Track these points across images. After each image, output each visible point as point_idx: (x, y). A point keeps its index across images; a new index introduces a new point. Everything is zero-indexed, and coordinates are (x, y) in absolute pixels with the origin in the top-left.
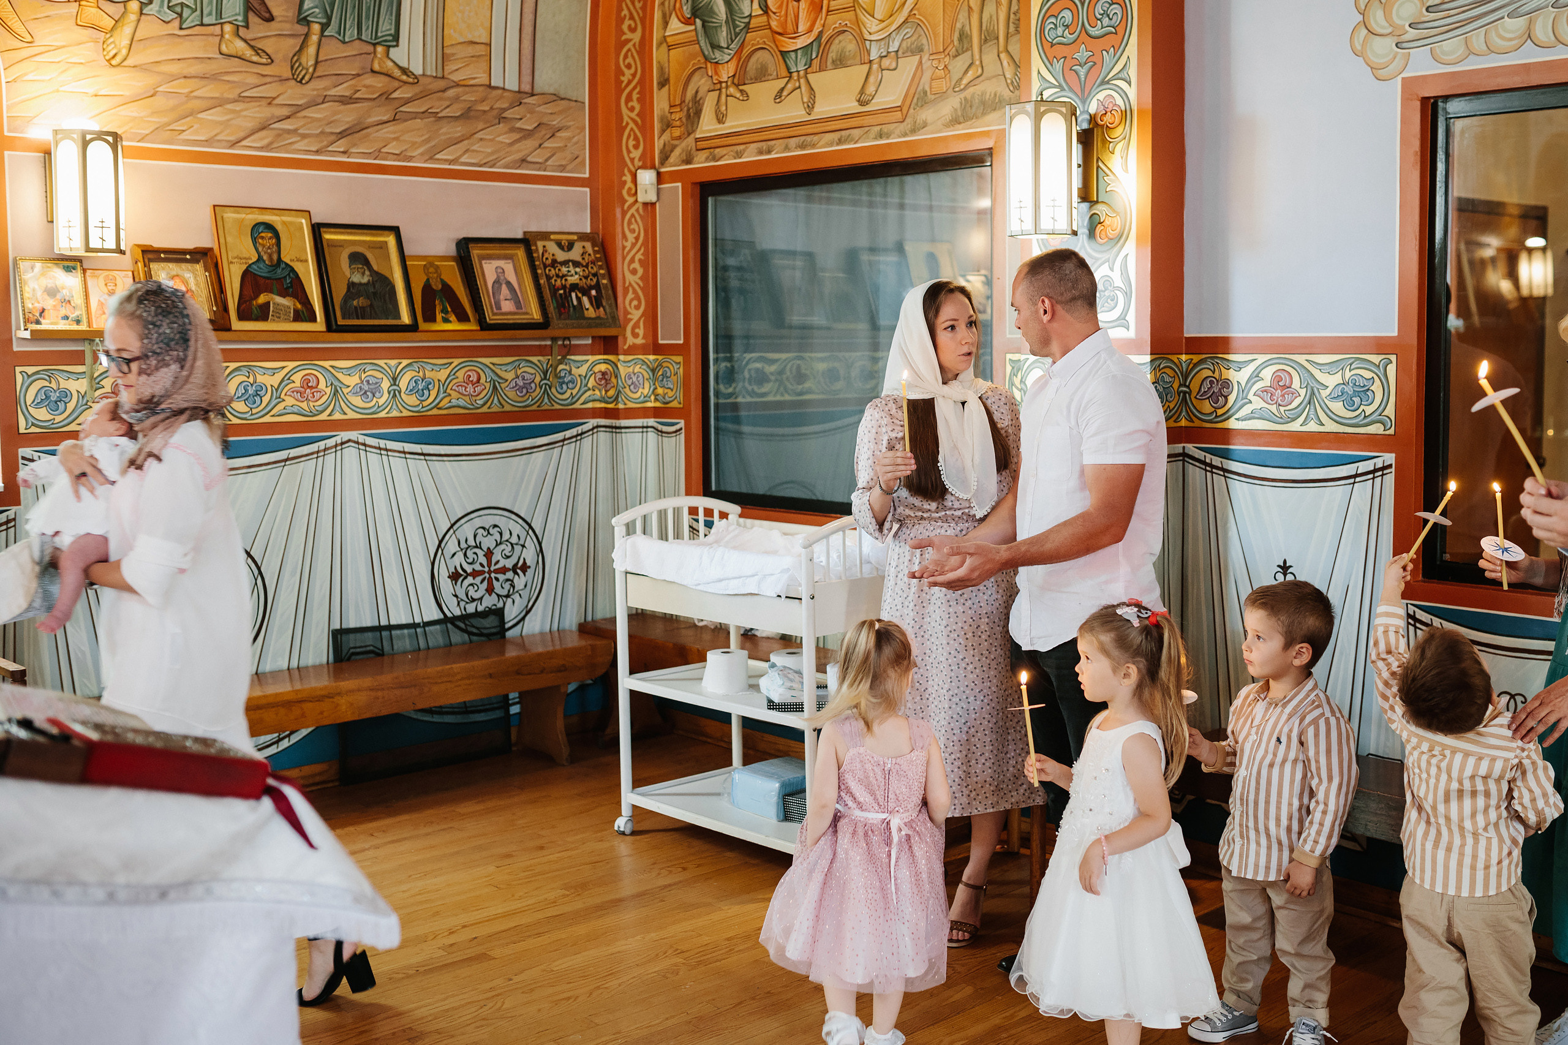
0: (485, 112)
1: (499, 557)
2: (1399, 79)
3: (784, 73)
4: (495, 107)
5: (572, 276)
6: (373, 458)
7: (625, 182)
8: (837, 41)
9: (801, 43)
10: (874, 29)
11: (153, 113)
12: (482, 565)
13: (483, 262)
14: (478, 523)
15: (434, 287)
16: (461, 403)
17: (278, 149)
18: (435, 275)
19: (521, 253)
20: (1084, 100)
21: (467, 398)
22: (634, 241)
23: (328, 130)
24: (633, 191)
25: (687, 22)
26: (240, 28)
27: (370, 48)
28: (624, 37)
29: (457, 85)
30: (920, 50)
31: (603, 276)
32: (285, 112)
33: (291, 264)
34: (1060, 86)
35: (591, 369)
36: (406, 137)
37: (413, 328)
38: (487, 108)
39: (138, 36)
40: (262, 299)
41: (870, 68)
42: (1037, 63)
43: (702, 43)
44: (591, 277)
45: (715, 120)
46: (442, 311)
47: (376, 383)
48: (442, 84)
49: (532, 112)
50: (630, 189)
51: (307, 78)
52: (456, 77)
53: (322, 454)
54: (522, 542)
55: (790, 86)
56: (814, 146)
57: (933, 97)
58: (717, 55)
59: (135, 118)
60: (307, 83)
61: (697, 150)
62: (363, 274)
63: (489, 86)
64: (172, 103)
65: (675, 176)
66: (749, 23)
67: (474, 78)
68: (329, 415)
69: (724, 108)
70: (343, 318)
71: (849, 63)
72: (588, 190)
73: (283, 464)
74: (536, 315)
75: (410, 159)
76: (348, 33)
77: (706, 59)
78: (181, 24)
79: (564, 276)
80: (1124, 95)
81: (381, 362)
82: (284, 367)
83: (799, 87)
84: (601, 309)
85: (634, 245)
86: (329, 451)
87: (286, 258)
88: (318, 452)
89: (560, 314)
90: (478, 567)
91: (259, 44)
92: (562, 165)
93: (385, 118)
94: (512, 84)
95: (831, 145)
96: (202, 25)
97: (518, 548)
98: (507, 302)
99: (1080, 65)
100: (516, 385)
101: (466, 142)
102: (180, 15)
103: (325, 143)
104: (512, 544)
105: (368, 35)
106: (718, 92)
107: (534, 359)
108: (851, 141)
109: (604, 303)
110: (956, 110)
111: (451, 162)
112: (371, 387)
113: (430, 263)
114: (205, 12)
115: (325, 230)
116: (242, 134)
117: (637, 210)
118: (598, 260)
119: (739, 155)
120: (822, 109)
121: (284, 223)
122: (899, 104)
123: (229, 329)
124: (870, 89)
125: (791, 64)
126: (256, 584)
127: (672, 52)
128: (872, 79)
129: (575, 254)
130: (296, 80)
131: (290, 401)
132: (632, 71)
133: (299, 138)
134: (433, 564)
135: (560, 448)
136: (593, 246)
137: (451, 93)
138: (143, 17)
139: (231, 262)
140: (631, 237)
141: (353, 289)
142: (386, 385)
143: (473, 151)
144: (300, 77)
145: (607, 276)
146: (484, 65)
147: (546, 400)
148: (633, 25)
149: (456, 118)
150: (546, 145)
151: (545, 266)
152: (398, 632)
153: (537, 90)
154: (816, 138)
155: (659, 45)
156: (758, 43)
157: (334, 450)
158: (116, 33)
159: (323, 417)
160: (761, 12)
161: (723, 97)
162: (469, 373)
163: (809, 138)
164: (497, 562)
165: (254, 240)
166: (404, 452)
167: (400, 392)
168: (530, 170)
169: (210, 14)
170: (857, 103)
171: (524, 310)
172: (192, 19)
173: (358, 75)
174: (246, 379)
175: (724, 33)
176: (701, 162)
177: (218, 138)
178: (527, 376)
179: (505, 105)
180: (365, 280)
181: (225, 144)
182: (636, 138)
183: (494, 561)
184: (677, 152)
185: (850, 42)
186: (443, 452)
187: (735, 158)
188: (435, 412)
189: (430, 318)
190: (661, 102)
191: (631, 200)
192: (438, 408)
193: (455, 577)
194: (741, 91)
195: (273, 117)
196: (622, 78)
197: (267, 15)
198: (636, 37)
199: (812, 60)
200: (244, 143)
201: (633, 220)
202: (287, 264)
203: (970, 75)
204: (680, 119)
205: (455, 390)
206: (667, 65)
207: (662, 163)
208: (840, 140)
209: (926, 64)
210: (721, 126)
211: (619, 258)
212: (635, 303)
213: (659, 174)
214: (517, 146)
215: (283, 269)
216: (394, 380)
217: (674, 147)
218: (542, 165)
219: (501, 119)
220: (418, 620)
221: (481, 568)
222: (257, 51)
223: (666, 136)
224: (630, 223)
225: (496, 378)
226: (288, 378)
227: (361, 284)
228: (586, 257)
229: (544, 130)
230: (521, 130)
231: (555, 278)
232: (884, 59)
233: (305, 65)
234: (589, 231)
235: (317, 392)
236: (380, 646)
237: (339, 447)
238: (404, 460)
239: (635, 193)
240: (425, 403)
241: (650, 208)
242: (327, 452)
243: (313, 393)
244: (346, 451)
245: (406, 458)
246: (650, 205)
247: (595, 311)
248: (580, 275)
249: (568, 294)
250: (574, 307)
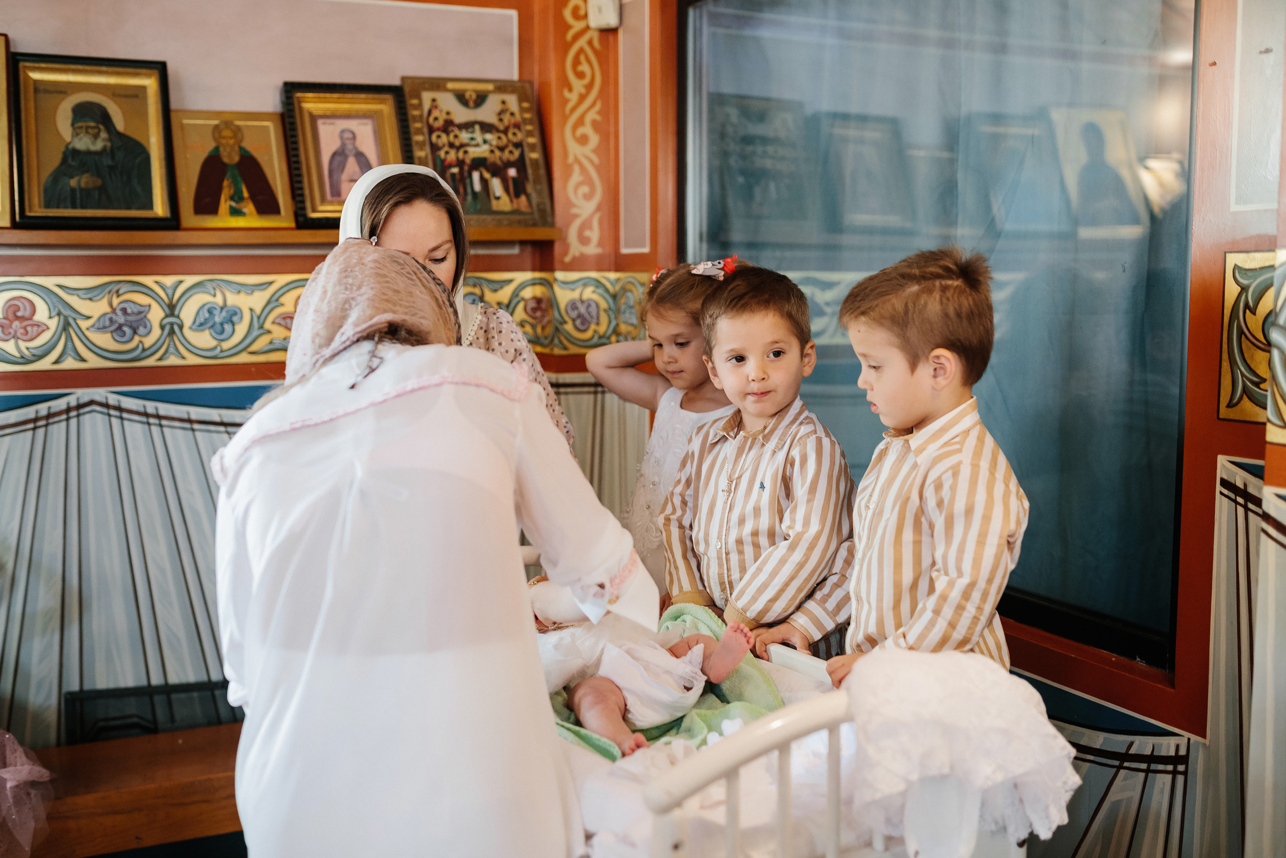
5: (477, 145)
6: (135, 430)
15: (226, 160)
18: (232, 142)
19: (385, 107)
22: (583, 91)
24: (582, 12)
31: (532, 148)
35: (515, 294)
37: (172, 223)
44: (511, 148)
46: (232, 198)
47: (140, 313)
50: (575, 9)
53: (43, 423)
62: (96, 136)
68: (57, 362)
70: (44, 205)
72: (513, 14)
79: (462, 146)
81: (148, 280)
84: (523, 198)
85: (582, 98)
86: (56, 419)
88: (35, 420)
109: (530, 188)
112: (130, 318)
113: (227, 124)
115: (31, 64)
117: (590, 43)
118: (527, 121)
129: (488, 113)
136: (521, 100)
140: (578, 86)
141: (73, 160)
142: (156, 314)
145: (539, 148)
151: (431, 130)
152: (183, 696)
157: (64, 417)
159: (45, 365)
166: (190, 421)
167: (181, 327)
180: (99, 146)
188: (244, 358)
189: (208, 206)
191: (578, 26)
192: (249, 353)
201: (582, 57)
205: (279, 324)
211: (555, 120)
212: (585, 189)
224: (576, 62)
227: (89, 153)
228: (507, 118)
231: (446, 148)
234: (515, 76)
235: (32, 325)
236: (149, 716)
237: (73, 413)
238: (190, 433)
239: (586, 16)
240: (226, 345)
241: (611, 38)
242: (51, 421)
243: (25, 328)
244: (86, 419)
245: (193, 430)
246: (609, 33)
247: (511, 201)
248: (491, 145)
249: (466, 174)
250: (475, 194)
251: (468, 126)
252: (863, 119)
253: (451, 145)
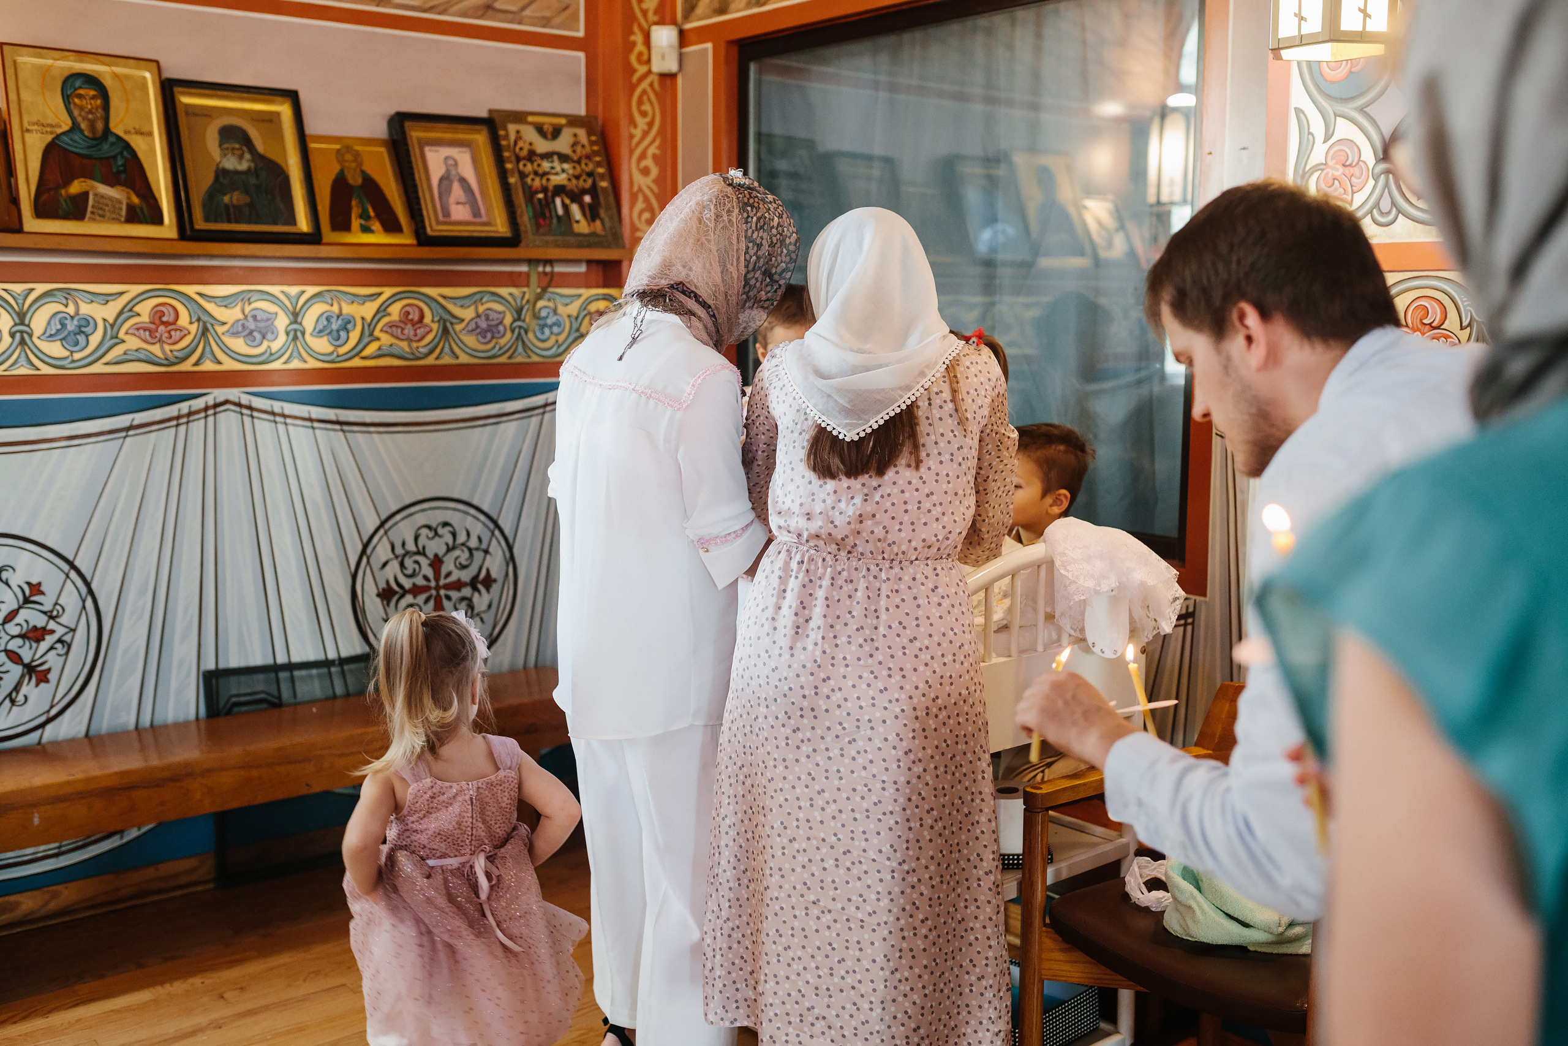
1: (451, 567)
5: (557, 174)
6: (264, 427)
7: (634, 44)
12: (426, 578)
13: (427, 149)
14: (420, 519)
15: (351, 182)
16: (396, 350)
18: (353, 165)
19: (481, 138)
21: (404, 344)
22: (646, 128)
24: (645, 57)
31: (602, 177)
33: (126, 137)
35: (583, 307)
37: (314, 238)
40: (76, 187)
44: (584, 177)
46: (361, 216)
47: (268, 320)
50: (640, 54)
53: (184, 420)
54: (484, 546)
62: (241, 157)
65: (703, 34)
68: (196, 364)
70: (207, 219)
72: (582, 55)
73: (123, 434)
74: (501, 227)
79: (545, 174)
81: (275, 290)
82: (122, 293)
84: (598, 223)
85: (645, 134)
86: (196, 417)
87: (118, 127)
88: (178, 418)
89: (538, 226)
90: (420, 581)
92: (544, 18)
97: (478, 556)
98: (460, 207)
100: (477, 327)
104: (470, 550)
107: (504, 291)
109: (602, 213)
112: (261, 325)
113: (347, 148)
115: (181, 89)
118: (595, 153)
121: (116, 76)
123: (19, 230)
126: (84, 607)
129: (562, 144)
131: (133, 343)
134: (354, 577)
135: (539, 417)
136: (589, 134)
139: (28, 131)
140: (642, 123)
141: (224, 179)
142: (282, 322)
145: (607, 177)
147: (520, 349)
151: (518, 159)
152: (303, 673)
157: (203, 415)
159: (187, 366)
162: (408, 309)
164: (449, 574)
165: (67, 99)
166: (311, 420)
167: (303, 334)
168: (501, 21)
171: (484, 219)
174: (62, 308)
176: (738, 10)
178: (492, 315)
180: (244, 166)
183: (444, 571)
186: (368, 420)
188: (357, 362)
189: (341, 223)
191: (642, 69)
192: (364, 358)
193: (387, 595)
201: (645, 98)
202: (118, 138)
205: (387, 332)
207: (687, 17)
211: (624, 152)
212: (646, 215)
213: (682, 33)
215: (112, 144)
216: (296, 316)
218: (515, 16)
220: (332, 655)
221: (424, 583)
224: (640, 103)
225: (447, 317)
226: (129, 310)
227: (236, 172)
228: (579, 149)
231: (531, 177)
234: (582, 112)
235: (176, 330)
236: (275, 693)
237: (211, 412)
238: (311, 431)
239: (649, 61)
240: (342, 350)
241: (668, 82)
242: (192, 418)
243: (169, 332)
244: (221, 417)
245: (313, 428)
246: (668, 77)
247: (589, 225)
248: (568, 174)
249: (550, 200)
250: (559, 218)
252: (869, 158)
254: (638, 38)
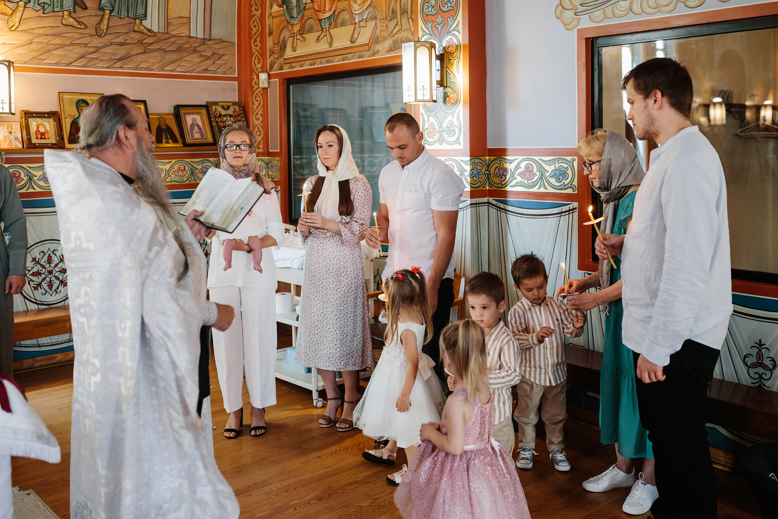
0: (187, 48)
2: (576, 29)
3: (320, 29)
4: (192, 46)
5: (228, 121)
7: (254, 79)
8: (341, 14)
9: (327, 15)
10: (357, 8)
11: (31, 51)
13: (186, 116)
15: (162, 127)
16: (176, 179)
17: (89, 66)
18: (163, 122)
19: (204, 112)
20: (440, 41)
21: (179, 177)
22: (258, 105)
23: (113, 57)
24: (257, 83)
25: (280, 6)
26: (72, 13)
27: (133, 21)
28: (253, 14)
29: (174, 36)
30: (376, 18)
32: (93, 50)
34: (430, 34)
36: (150, 60)
38: (188, 46)
39: (24, 17)
41: (355, 26)
42: (421, 24)
43: (286, 16)
45: (292, 51)
46: (166, 138)
48: (167, 36)
49: (210, 48)
50: (255, 82)
51: (103, 34)
52: (174, 33)
55: (322, 35)
56: (332, 62)
57: (381, 39)
58: (293, 21)
59: (22, 54)
60: (103, 37)
61: (285, 64)
63: (190, 36)
64: (40, 46)
65: (277, 76)
66: (305, 7)
67: (182, 33)
69: (295, 45)
71: (347, 24)
72: (237, 82)
74: (210, 139)
75: (152, 70)
76: (122, 14)
77: (288, 23)
78: (44, 11)
79: (225, 121)
80: (457, 38)
83: (326, 35)
85: (258, 107)
91: (80, 20)
92: (225, 71)
93: (140, 52)
94: (200, 35)
95: (339, 61)
96: (54, 11)
98: (197, 134)
99: (438, 24)
101: (178, 62)
102: (43, 7)
103: (112, 63)
105: (131, 15)
106: (293, 38)
107: (211, 159)
108: (348, 59)
110: (391, 45)
111: (171, 71)
113: (161, 117)
114: (55, 6)
116: (73, 60)
118: (241, 114)
119: (302, 66)
120: (337, 45)
122: (367, 43)
123: (64, 148)
124: (356, 36)
125: (323, 25)
127: (274, 20)
128: (356, 31)
129: (230, 112)
130: (98, 35)
132: (257, 28)
133: (99, 62)
136: (239, 108)
137: (172, 40)
138: (26, 9)
139: (66, 118)
140: (256, 104)
143: (182, 66)
144: (100, 34)
146: (187, 27)
148: (257, 8)
149: (174, 51)
150: (216, 62)
151: (216, 117)
153: (212, 38)
154: (333, 58)
155: (269, 16)
156: (309, 16)
158: (14, 16)
160: (310, 2)
161: (295, 40)
162: (180, 166)
163: (330, 58)
165: (77, 108)
168: (210, 74)
169: (57, 7)
170: (350, 42)
171: (205, 138)
172: (49, 9)
173: (127, 33)
175: (295, 11)
176: (286, 70)
177: (61, 62)
178: (208, 167)
179: (197, 45)
181: (65, 65)
182: (259, 59)
184: (276, 65)
185: (347, 14)
187: (300, 67)
189: (160, 141)
190: (269, 43)
191: (256, 87)
194: (303, 37)
195: (87, 52)
196: (252, 32)
197: (84, 7)
198: (259, 13)
199: (331, 23)
200: (73, 64)
201: (257, 96)
203: (397, 29)
204: (278, 50)
205: (173, 174)
206: (272, 26)
207: (270, 70)
208: (343, 59)
209: (378, 24)
210: (294, 53)
211: (251, 113)
212: (259, 133)
213: (269, 75)
214: (202, 63)
217: (275, 63)
218: (215, 72)
219: (195, 51)
222: (79, 23)
223: (272, 58)
224: (256, 97)
225: (193, 168)
228: (236, 113)
229: (215, 56)
230: (205, 56)
231: (220, 123)
232: (361, 22)
233: (102, 28)
234: (237, 101)
239: (258, 84)
241: (265, 90)
248: (232, 121)
251: (225, 116)
253: (221, 121)
254: (255, 77)
